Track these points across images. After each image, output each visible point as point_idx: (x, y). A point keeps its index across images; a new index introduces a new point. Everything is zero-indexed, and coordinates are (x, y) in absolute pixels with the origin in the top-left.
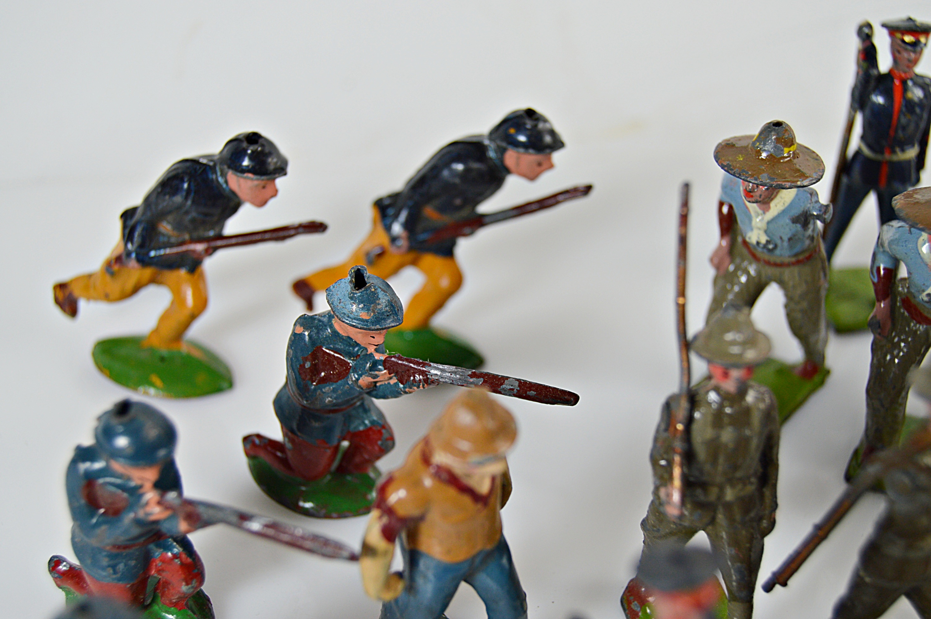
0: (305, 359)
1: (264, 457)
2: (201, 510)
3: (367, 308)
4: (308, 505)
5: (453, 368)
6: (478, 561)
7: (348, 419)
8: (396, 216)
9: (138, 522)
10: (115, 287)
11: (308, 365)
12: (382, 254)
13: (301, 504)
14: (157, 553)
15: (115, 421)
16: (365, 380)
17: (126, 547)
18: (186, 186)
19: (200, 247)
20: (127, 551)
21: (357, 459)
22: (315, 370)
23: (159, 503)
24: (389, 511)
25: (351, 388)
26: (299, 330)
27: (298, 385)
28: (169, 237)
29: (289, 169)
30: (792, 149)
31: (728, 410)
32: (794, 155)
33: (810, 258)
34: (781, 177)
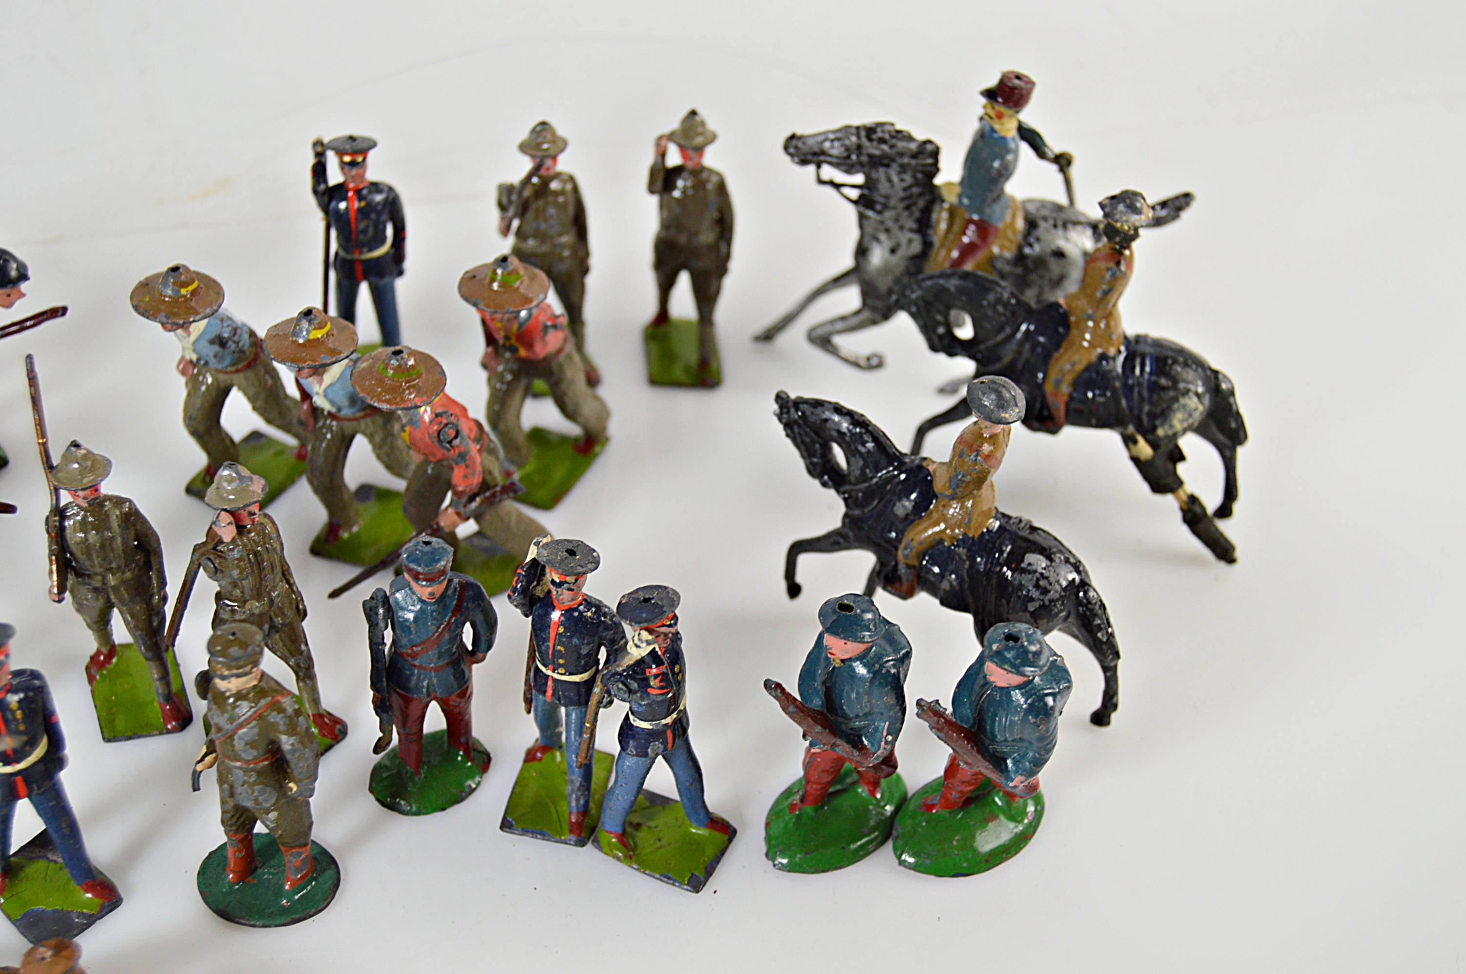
30: (191, 288)
31: (91, 519)
32: (193, 293)
33: (249, 366)
34: (176, 315)
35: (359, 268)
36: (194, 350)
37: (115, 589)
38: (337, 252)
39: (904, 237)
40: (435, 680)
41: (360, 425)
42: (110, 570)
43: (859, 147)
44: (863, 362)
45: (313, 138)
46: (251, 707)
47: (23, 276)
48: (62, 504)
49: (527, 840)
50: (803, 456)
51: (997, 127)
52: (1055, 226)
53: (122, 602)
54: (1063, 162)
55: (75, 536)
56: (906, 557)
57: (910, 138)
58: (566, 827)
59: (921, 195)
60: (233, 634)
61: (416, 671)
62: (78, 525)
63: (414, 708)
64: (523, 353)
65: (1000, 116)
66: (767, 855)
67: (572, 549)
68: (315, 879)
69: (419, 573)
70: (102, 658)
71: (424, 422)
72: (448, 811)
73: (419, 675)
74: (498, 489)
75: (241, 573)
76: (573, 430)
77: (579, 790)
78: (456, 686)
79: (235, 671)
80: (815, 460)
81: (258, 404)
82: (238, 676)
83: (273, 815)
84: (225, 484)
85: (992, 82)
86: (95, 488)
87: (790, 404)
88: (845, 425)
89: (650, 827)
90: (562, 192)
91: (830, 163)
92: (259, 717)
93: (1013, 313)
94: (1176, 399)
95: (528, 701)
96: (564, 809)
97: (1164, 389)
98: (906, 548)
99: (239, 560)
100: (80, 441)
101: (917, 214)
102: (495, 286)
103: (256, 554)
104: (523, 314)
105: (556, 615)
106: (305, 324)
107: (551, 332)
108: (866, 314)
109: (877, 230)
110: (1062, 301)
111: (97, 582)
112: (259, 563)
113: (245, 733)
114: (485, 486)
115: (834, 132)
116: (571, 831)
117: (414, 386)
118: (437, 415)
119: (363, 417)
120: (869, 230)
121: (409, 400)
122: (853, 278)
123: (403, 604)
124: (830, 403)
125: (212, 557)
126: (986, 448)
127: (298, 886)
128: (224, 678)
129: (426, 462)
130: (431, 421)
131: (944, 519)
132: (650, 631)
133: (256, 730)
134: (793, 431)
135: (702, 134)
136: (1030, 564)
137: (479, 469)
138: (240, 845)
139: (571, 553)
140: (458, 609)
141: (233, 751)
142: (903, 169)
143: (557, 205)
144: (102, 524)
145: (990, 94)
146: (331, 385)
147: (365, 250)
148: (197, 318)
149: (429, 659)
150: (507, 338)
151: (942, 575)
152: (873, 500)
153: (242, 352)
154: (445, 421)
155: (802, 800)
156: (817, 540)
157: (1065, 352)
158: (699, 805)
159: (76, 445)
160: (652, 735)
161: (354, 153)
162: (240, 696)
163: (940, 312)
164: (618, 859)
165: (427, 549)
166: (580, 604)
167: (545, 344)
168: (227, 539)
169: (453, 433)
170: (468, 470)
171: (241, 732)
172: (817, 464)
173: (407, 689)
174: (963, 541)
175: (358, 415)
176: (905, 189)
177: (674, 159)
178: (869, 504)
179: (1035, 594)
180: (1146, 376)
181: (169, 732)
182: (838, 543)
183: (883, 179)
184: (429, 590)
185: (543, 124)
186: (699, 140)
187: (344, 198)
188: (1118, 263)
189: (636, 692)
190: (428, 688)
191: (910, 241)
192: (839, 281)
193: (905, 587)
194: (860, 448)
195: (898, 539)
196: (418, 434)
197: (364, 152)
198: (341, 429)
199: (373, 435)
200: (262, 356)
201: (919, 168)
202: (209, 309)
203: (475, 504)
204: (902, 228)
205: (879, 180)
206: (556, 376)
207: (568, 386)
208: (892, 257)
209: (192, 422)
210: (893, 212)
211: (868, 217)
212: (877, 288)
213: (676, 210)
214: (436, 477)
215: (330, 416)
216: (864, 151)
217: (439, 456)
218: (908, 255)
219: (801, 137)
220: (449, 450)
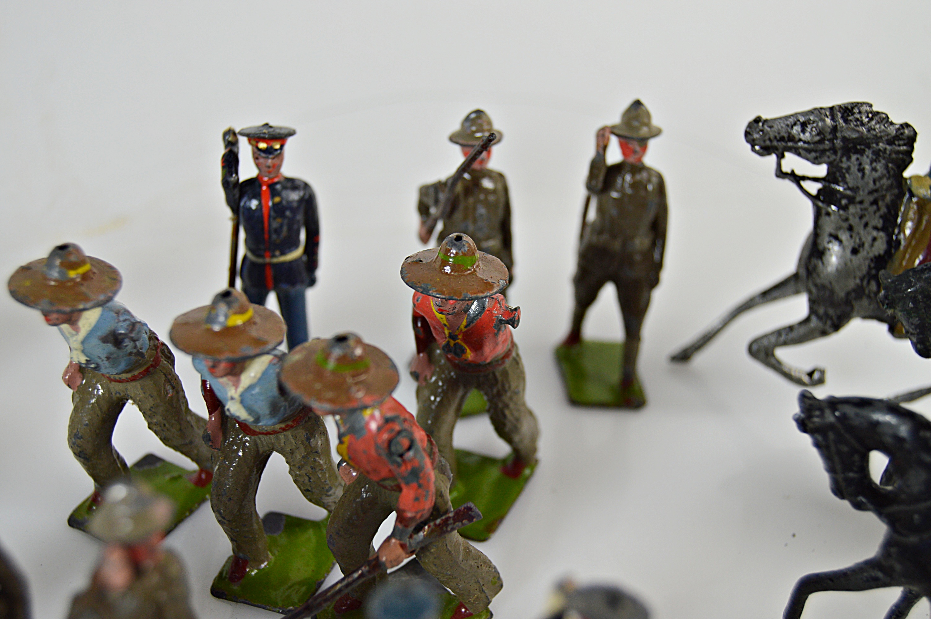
30: (82, 271)
32: (85, 277)
33: (147, 373)
34: (62, 301)
35: (270, 273)
36: (83, 351)
38: (245, 258)
39: (867, 236)
41: (278, 439)
44: (805, 378)
45: (225, 128)
57: (889, 122)
59: (890, 188)
64: (468, 355)
71: (370, 430)
74: (451, 515)
80: (851, 475)
81: (157, 419)
90: (493, 191)
91: (797, 151)
101: (884, 210)
102: (448, 269)
104: (474, 307)
106: (223, 308)
107: (505, 327)
108: (814, 322)
109: (839, 228)
114: (435, 512)
115: (803, 114)
117: (361, 382)
118: (385, 423)
119: (284, 430)
121: (357, 399)
129: (359, 482)
130: (380, 429)
135: (645, 126)
137: (433, 489)
143: (487, 204)
146: (251, 387)
147: (277, 253)
148: (88, 305)
150: (453, 337)
153: (139, 355)
154: (397, 427)
167: (496, 344)
169: (406, 443)
170: (420, 491)
175: (278, 427)
183: (854, 169)
185: (479, 113)
186: (644, 131)
187: (257, 195)
191: (874, 239)
196: (360, 447)
197: (282, 140)
198: (255, 444)
199: (292, 452)
200: (164, 362)
201: (894, 156)
202: (102, 297)
203: (421, 534)
204: (866, 225)
205: (848, 169)
206: (499, 386)
207: (511, 398)
208: (853, 257)
209: (79, 441)
210: (858, 206)
211: (828, 214)
212: (832, 292)
213: (614, 212)
214: (372, 502)
215: (245, 427)
216: (839, 135)
217: (384, 473)
218: (871, 255)
219: (766, 121)
220: (399, 465)
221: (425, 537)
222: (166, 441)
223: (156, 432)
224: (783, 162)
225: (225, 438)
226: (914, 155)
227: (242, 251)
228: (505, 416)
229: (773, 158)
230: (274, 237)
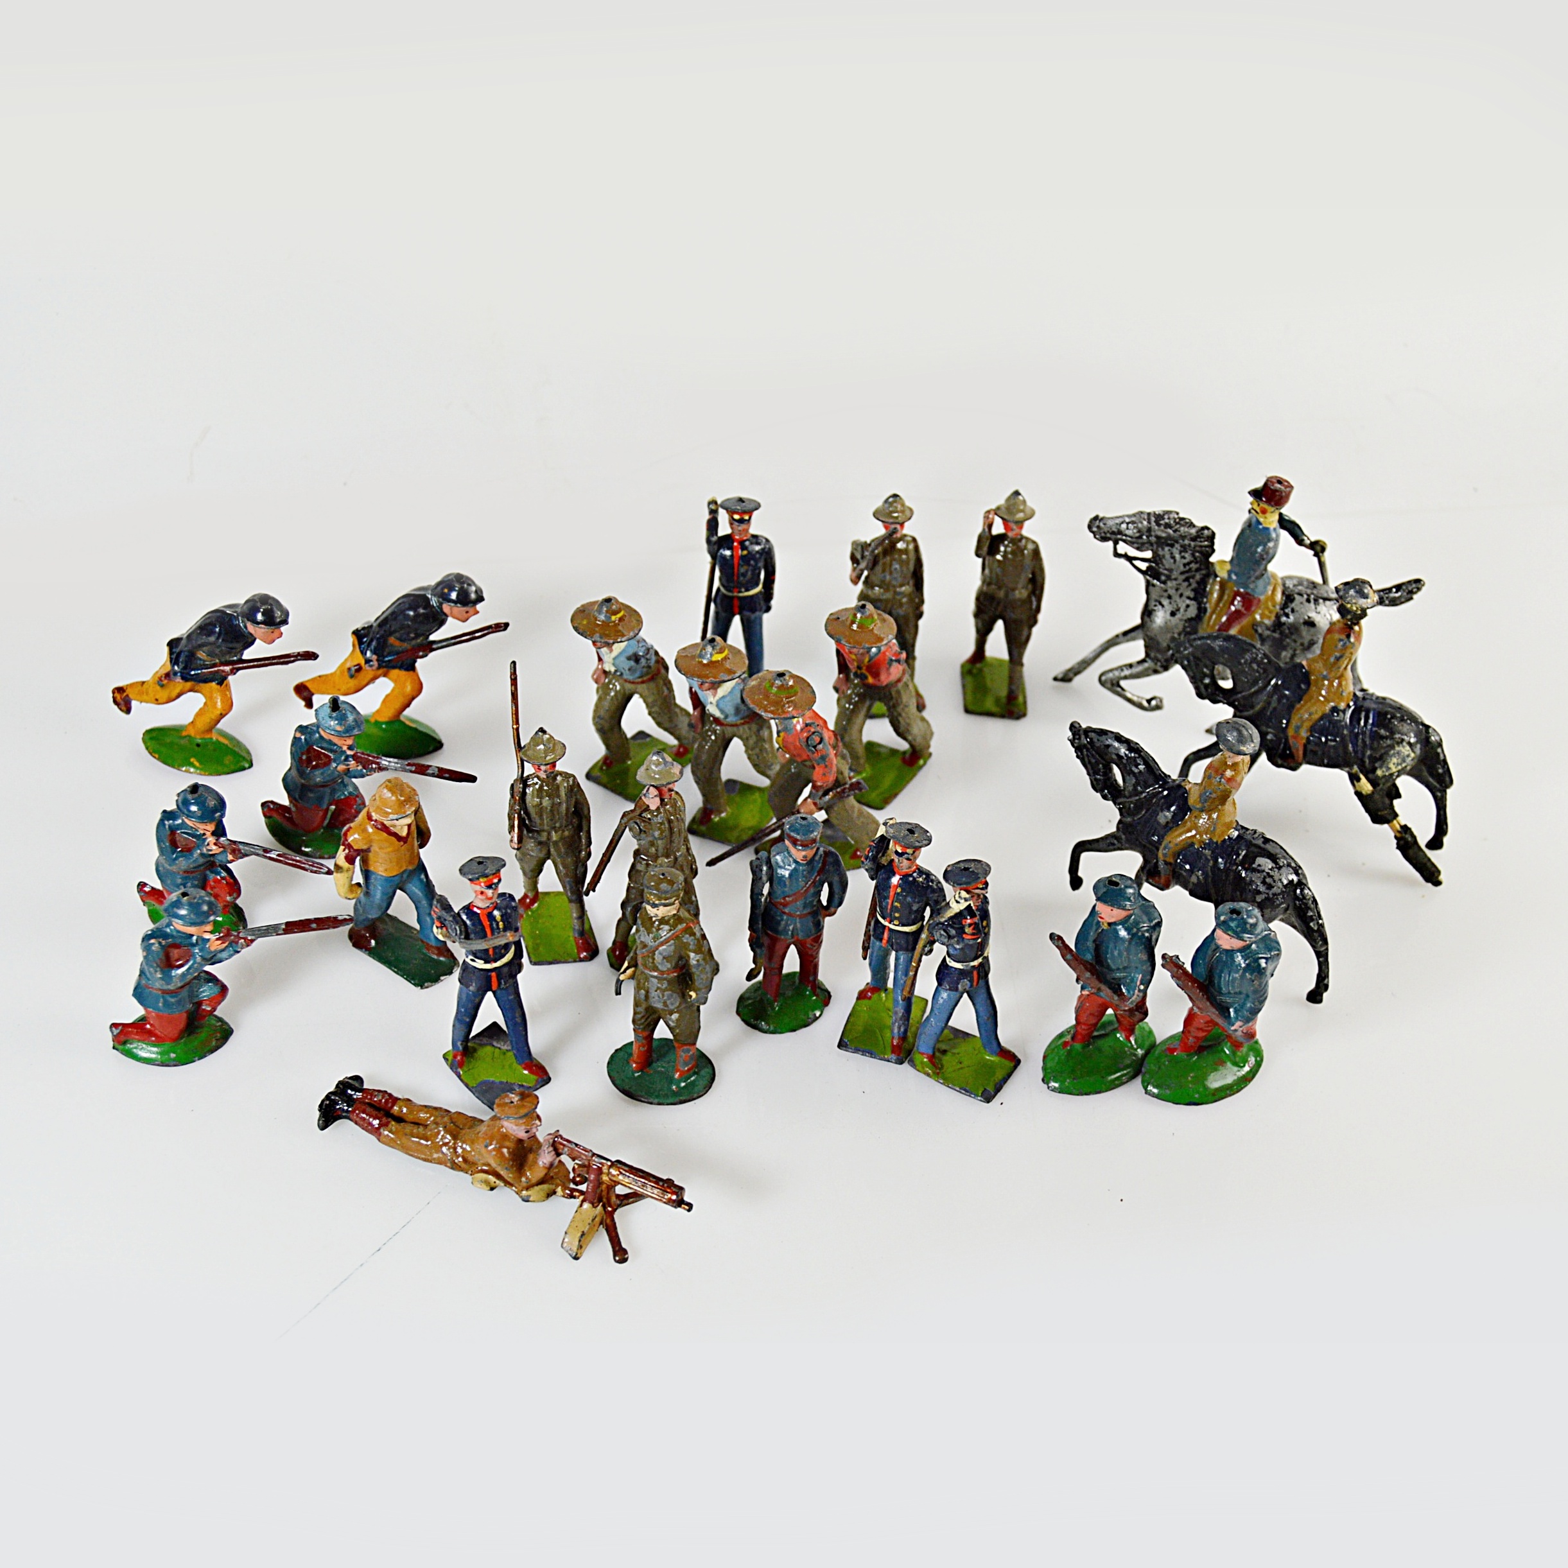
0: (303, 754)
1: (276, 817)
2: (241, 847)
3: (340, 724)
4: (307, 850)
5: (396, 760)
6: (405, 876)
7: (334, 791)
8: (369, 645)
9: (202, 855)
10: (163, 694)
11: (304, 757)
12: (359, 669)
13: (303, 849)
14: (211, 876)
15: (190, 797)
16: (341, 767)
17: (192, 872)
18: (217, 630)
19: (227, 668)
20: (194, 875)
21: (341, 818)
22: (309, 761)
23: (215, 844)
24: (349, 846)
25: (333, 772)
26: (298, 735)
27: (298, 770)
28: (204, 661)
29: (290, 620)
30: (619, 616)
31: (545, 788)
32: (621, 619)
33: (652, 679)
34: (608, 636)
35: (736, 603)
36: (614, 664)
37: (555, 843)
38: (718, 590)
39: (1183, 603)
40: (798, 925)
41: (739, 730)
42: (554, 828)
43: (1149, 530)
44: (1145, 704)
46: (670, 930)
47: (480, 599)
48: (525, 775)
49: (858, 1056)
50: (1089, 774)
51: (1261, 520)
52: (1308, 601)
53: (559, 855)
54: (1318, 548)
55: (532, 800)
56: (1165, 855)
57: (1192, 525)
58: (889, 1049)
59: (1197, 570)
60: (663, 874)
61: (785, 917)
62: (535, 792)
63: (779, 947)
64: (870, 680)
65: (1264, 512)
66: (1043, 1080)
67: (912, 829)
68: (695, 1073)
69: (797, 840)
70: (528, 900)
71: (796, 730)
72: (797, 1032)
73: (788, 920)
74: (847, 786)
75: (661, 834)
76: (903, 745)
77: (901, 1019)
78: (813, 932)
79: (663, 901)
80: (1098, 777)
81: (654, 709)
82: (665, 905)
83: (675, 1016)
84: (653, 767)
85: (1259, 484)
86: (554, 765)
87: (1081, 732)
88: (1123, 751)
89: (954, 1054)
90: (906, 551)
91: (1125, 541)
92: (676, 937)
93: (1265, 671)
94: (1392, 747)
95: (865, 949)
96: (888, 1035)
97: (1382, 738)
98: (1165, 849)
99: (661, 824)
100: (545, 728)
101: (1194, 585)
102: (855, 627)
103: (670, 821)
104: (874, 650)
105: (895, 880)
106: (709, 649)
107: (895, 664)
108: (1148, 664)
109: (1162, 596)
110: (1304, 663)
111: (544, 837)
112: (671, 829)
113: (664, 950)
114: (837, 783)
115: (1129, 516)
116: (893, 1052)
117: (792, 701)
118: (807, 725)
119: (743, 724)
120: (1154, 596)
121: (788, 712)
122: (1139, 633)
123: (782, 864)
124: (1112, 732)
125: (638, 821)
126: (1229, 773)
127: (685, 1076)
128: (654, 906)
129: (791, 761)
130: (802, 730)
131: (1196, 827)
132: (968, 892)
133: (673, 947)
134: (1082, 754)
135: (1022, 511)
136: (1259, 865)
137: (835, 769)
138: (644, 1041)
139: (911, 832)
140: (820, 872)
141: (653, 963)
142: (1184, 549)
144: (554, 792)
145: (1256, 494)
146: (723, 697)
147: (743, 590)
148: (621, 639)
149: (797, 908)
150: (859, 667)
151: (1191, 871)
152: (1142, 810)
153: (649, 667)
154: (813, 730)
155: (1073, 1038)
156: (1097, 840)
157: (1306, 703)
158: (993, 1037)
159: (542, 730)
160: (962, 973)
161: (745, 512)
162: (663, 921)
163: (1206, 667)
164: (928, 1075)
165: (804, 822)
166: (914, 872)
167: (889, 674)
168: (653, 807)
169: (818, 739)
170: (826, 769)
171: (661, 948)
172: (1100, 780)
173: (776, 931)
174: (1209, 845)
175: (739, 722)
176: (1185, 565)
177: (998, 528)
178: (1138, 813)
179: (1262, 888)
180: (1369, 727)
181: (581, 960)
182: (1113, 844)
183: (1168, 556)
184: (804, 853)
185: (895, 496)
186: (1021, 515)
187: (731, 548)
188: (1348, 636)
189: (954, 937)
190: (793, 931)
191: (1188, 606)
192: (1128, 634)
193: (1163, 880)
194: (1134, 769)
195: (1160, 842)
196: (790, 740)
197: (750, 513)
198: (723, 732)
199: (747, 739)
200: (663, 671)
201: (1198, 549)
202: (632, 634)
203: (827, 797)
204: (1181, 595)
205: (1164, 556)
206: (894, 701)
207: (903, 709)
208: (1172, 618)
209: (601, 722)
210: (1174, 583)
211: (1154, 585)
212: (1158, 643)
213: (998, 570)
214: (798, 775)
215: (717, 721)
216: (1153, 533)
217: (805, 757)
218: (1185, 618)
219: (1102, 519)
220: (813, 753)
221: (830, 800)
222: (659, 724)
223: (654, 718)
224: (1118, 546)
225: (703, 726)
226: (1215, 547)
227: (717, 584)
228: (899, 722)
229: (1110, 544)
230: (742, 578)
